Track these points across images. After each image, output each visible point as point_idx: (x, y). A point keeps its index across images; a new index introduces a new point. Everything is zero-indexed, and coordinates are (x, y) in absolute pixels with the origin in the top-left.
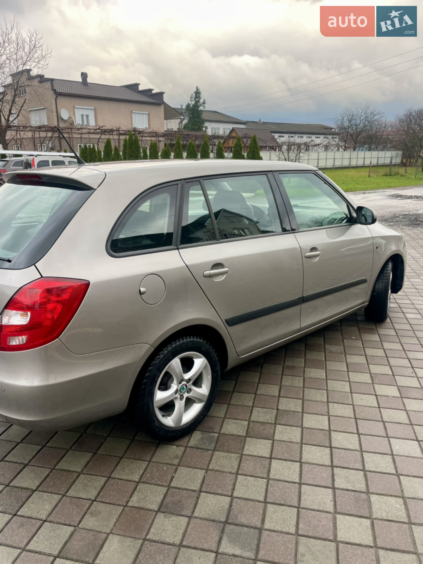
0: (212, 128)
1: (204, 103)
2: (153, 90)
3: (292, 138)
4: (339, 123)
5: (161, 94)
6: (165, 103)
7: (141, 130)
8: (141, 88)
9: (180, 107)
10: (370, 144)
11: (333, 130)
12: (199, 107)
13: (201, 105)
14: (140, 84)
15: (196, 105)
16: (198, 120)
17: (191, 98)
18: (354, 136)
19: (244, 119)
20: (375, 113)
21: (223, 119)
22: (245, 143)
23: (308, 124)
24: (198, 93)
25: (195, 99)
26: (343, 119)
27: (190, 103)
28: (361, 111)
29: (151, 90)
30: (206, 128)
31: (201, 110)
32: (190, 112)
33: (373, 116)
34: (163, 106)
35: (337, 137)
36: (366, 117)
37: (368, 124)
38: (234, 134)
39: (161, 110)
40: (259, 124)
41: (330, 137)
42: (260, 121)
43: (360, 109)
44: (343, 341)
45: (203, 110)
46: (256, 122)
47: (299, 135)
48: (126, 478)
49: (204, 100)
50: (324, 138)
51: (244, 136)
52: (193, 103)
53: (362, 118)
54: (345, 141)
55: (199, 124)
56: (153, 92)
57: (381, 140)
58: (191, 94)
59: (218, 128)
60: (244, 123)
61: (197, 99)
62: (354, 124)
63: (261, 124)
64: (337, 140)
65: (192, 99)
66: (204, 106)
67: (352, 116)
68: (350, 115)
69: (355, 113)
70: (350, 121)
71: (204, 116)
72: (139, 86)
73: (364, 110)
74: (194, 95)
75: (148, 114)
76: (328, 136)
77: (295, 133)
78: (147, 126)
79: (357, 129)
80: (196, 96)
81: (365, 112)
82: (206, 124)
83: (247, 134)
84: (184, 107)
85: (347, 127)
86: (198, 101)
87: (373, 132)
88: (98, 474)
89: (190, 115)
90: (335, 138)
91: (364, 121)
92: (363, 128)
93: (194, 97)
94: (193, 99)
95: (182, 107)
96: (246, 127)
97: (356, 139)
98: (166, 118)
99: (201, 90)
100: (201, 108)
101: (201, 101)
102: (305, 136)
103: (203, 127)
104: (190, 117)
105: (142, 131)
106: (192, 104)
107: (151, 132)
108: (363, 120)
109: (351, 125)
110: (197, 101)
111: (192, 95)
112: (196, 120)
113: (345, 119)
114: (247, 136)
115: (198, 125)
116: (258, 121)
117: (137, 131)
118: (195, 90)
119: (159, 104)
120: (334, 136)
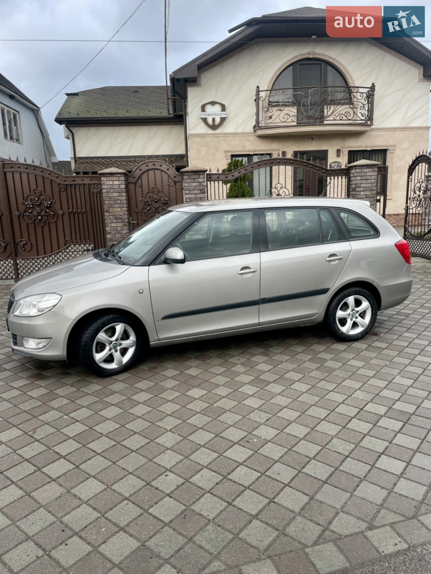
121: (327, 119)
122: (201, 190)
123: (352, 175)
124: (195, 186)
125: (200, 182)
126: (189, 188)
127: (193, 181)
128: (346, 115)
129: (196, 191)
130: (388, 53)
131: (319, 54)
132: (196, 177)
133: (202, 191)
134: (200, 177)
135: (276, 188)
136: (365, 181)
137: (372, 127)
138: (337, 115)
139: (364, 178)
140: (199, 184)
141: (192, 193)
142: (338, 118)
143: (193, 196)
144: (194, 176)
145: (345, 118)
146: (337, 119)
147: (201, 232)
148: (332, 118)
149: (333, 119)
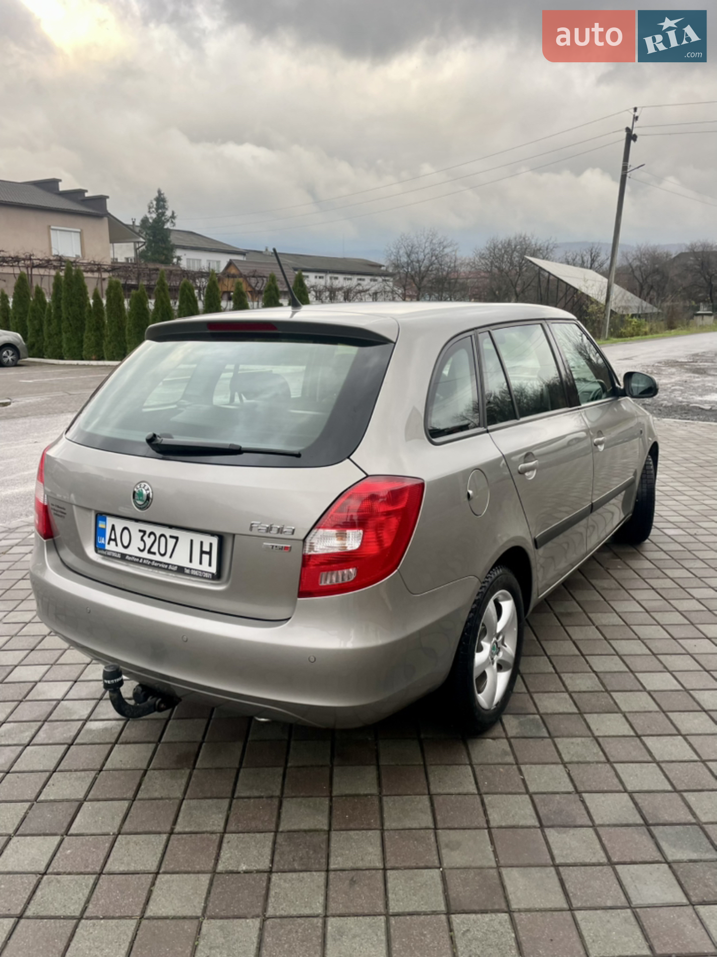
0: (188, 260)
1: (173, 217)
2: (86, 191)
3: (321, 280)
4: (393, 257)
5: (101, 200)
6: (109, 214)
7: (72, 260)
8: (62, 187)
9: (131, 223)
10: (441, 291)
11: (383, 268)
12: (164, 223)
13: (168, 221)
14: (60, 180)
15: (160, 221)
16: (164, 246)
17: (150, 208)
18: (417, 279)
19: (242, 247)
20: (445, 243)
21: (206, 246)
22: (253, 285)
23: (344, 259)
24: (161, 201)
25: (157, 209)
26: (399, 252)
27: (149, 216)
28: (424, 241)
29: (82, 192)
30: (179, 259)
31: (168, 229)
32: (149, 232)
33: (442, 248)
34: (106, 219)
35: (392, 279)
36: (433, 250)
37: (436, 261)
38: (233, 271)
39: (103, 227)
40: (265, 255)
41: (380, 279)
42: (267, 250)
43: (422, 237)
44: (609, 573)
45: (172, 228)
46: (260, 252)
47: (360, 277)
48: (457, 792)
49: (173, 213)
50: (371, 280)
51: (251, 274)
52: (154, 216)
53: (427, 251)
54: (404, 287)
55: (165, 252)
56: (87, 195)
57: (458, 285)
58: (149, 202)
59: (197, 260)
60: (243, 253)
61: (160, 211)
62: (416, 260)
63: (269, 256)
64: (391, 284)
65: (151, 210)
66: (172, 222)
67: (412, 247)
68: (408, 245)
69: (416, 243)
70: (409, 256)
71: (174, 239)
72: (60, 184)
73: (428, 238)
74: (155, 203)
75: (80, 233)
76: (377, 278)
77: (325, 271)
78: (79, 253)
79: (420, 267)
80: (157, 205)
81: (431, 242)
82: (178, 253)
83: (255, 271)
84: (138, 223)
85: (405, 265)
86: (163, 214)
87: (445, 273)
88: (409, 793)
89: (150, 236)
90: (388, 281)
91: (429, 256)
92: (429, 266)
93: (155, 206)
94: (154, 209)
95: (133, 222)
96: (245, 259)
97: (420, 283)
98: (113, 240)
99: (166, 195)
100: (168, 226)
101: (168, 213)
102: (341, 277)
103: (173, 258)
104: (149, 240)
105: (75, 262)
106: (151, 218)
107: (89, 264)
108: (428, 253)
109: (412, 262)
110: (160, 213)
111: (152, 203)
112: (160, 244)
113: (402, 252)
114: (256, 274)
115: (164, 254)
116: (263, 250)
117: (65, 262)
118: (157, 195)
119: (98, 216)
120: (387, 278)
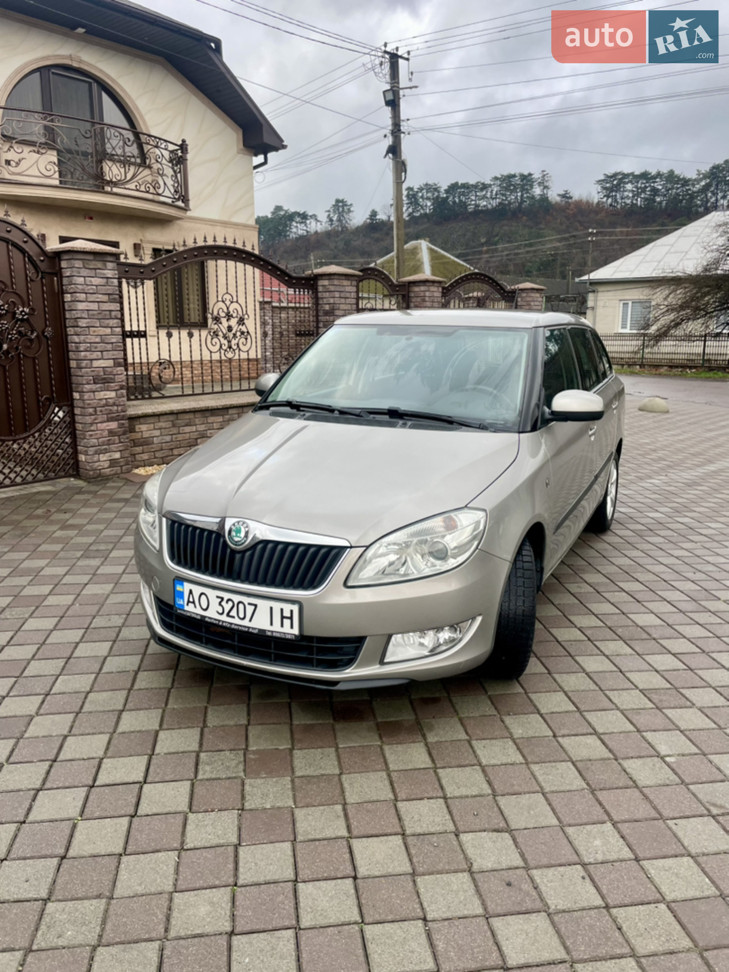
121: (127, 186)
122: (109, 294)
123: (320, 289)
124: (96, 286)
125: (108, 278)
126: (87, 288)
127: (92, 273)
128: (153, 184)
129: (100, 296)
130: (194, 95)
131: (89, 64)
132: (99, 265)
133: (111, 297)
134: (105, 265)
135: (223, 301)
136: (343, 301)
137: (189, 213)
138: (140, 182)
139: (343, 295)
140: (105, 280)
141: (92, 300)
142: (143, 188)
143: (94, 306)
144: (94, 262)
145: (152, 190)
146: (141, 189)
147: (112, 384)
148: (132, 186)
149: (134, 188)
